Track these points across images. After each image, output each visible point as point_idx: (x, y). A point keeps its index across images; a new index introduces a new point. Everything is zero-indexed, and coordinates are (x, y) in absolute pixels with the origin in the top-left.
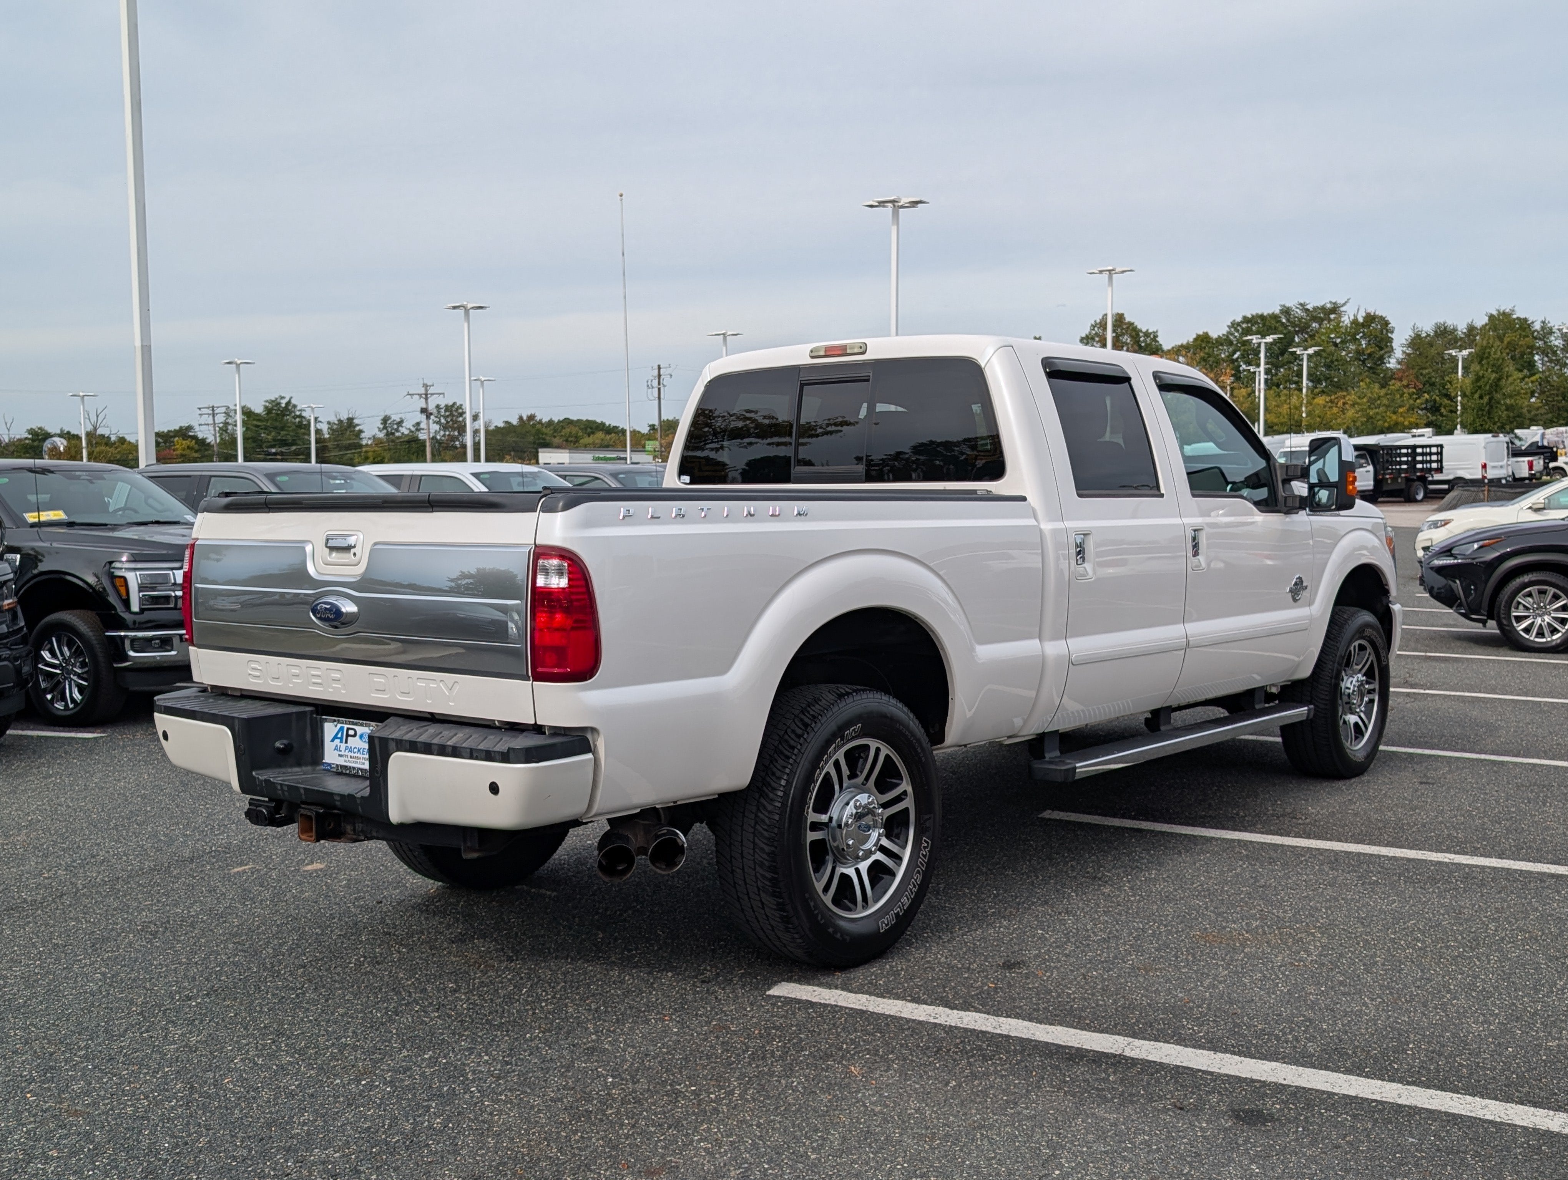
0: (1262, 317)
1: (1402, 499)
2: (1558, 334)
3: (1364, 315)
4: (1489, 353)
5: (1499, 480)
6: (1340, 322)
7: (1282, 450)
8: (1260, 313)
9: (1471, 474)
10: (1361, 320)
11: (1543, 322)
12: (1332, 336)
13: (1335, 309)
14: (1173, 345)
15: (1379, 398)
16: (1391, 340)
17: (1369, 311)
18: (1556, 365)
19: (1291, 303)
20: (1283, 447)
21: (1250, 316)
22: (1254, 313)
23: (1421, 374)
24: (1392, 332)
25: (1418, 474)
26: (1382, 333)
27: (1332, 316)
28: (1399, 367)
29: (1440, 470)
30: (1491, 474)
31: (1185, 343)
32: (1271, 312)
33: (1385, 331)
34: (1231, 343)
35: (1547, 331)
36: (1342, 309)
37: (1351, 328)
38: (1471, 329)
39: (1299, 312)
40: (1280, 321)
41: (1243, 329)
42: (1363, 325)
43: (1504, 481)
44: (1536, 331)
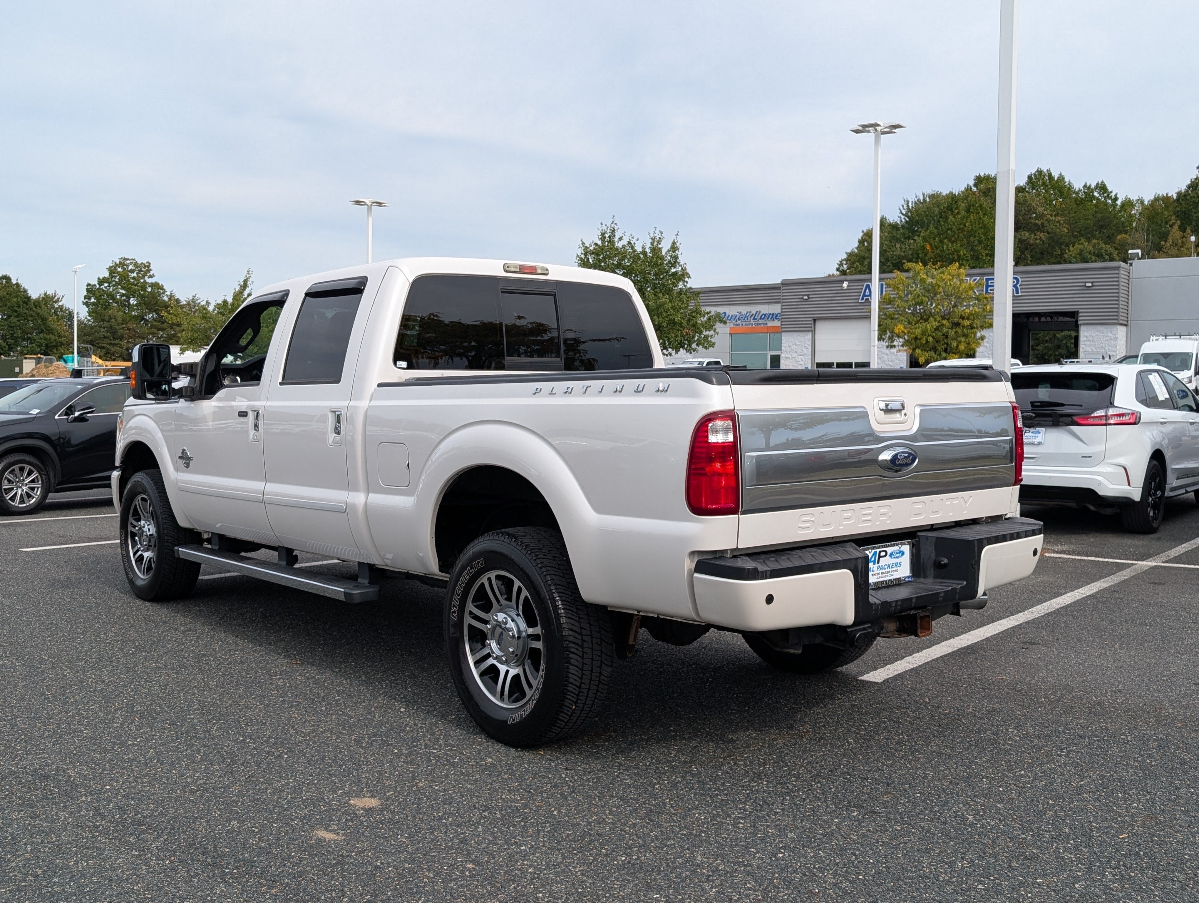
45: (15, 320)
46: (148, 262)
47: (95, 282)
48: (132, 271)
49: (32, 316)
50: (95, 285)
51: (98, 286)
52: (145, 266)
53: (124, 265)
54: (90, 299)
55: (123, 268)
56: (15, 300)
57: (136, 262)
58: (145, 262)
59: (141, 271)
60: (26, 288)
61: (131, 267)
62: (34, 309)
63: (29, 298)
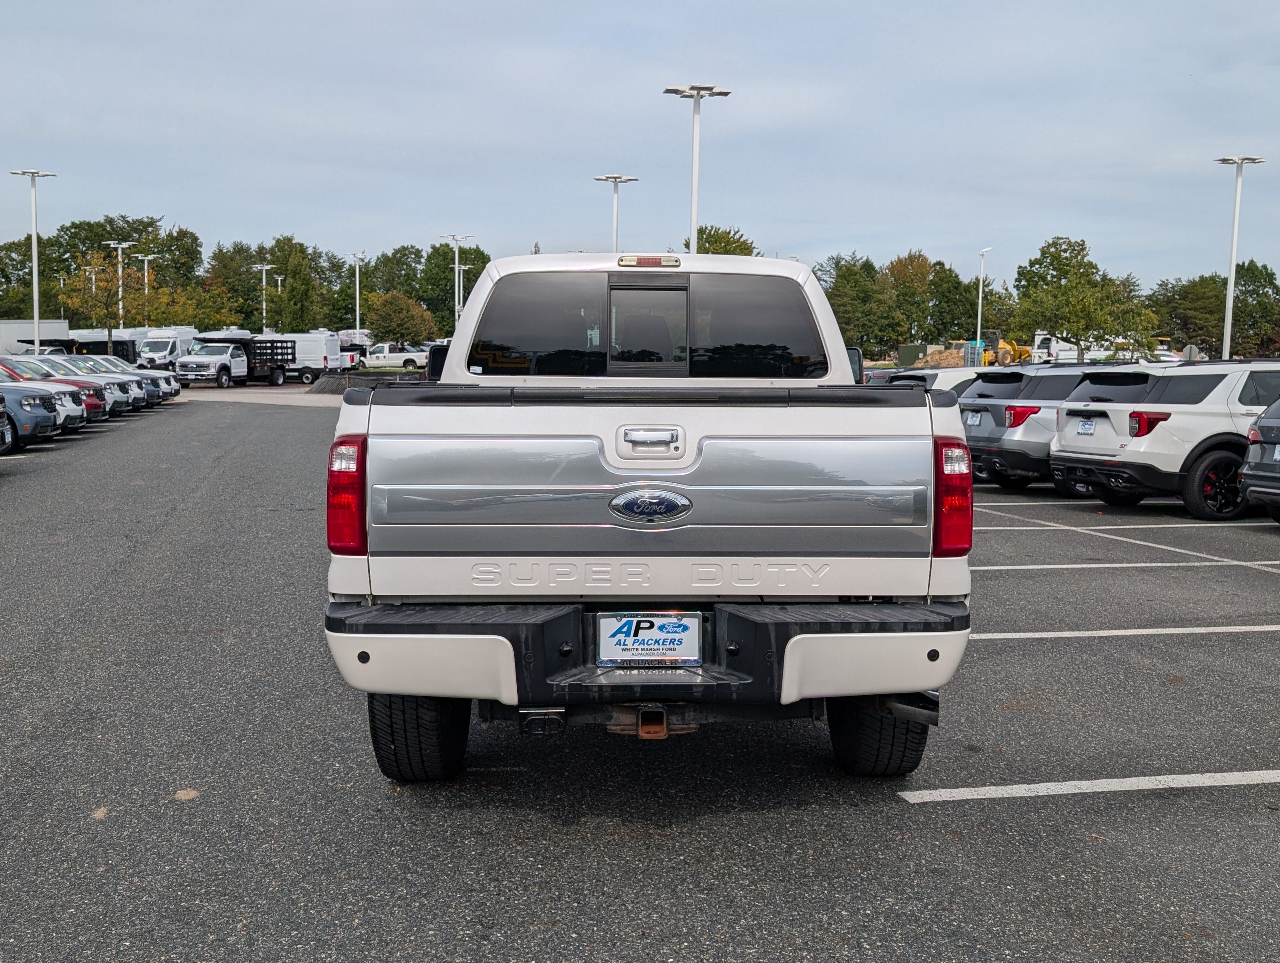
0: (89, 224)
1: (267, 384)
2: (325, 258)
3: (178, 230)
4: (300, 270)
5: (336, 369)
6: (158, 234)
7: (146, 340)
8: (87, 220)
9: (316, 365)
10: (175, 234)
11: (314, 248)
12: (152, 246)
13: (152, 223)
14: (6, 242)
15: (205, 300)
16: (200, 253)
17: (182, 227)
18: (324, 281)
19: (113, 215)
20: (145, 338)
21: (78, 223)
22: (82, 220)
23: (227, 282)
24: (201, 247)
25: (279, 364)
26: (192, 246)
27: (150, 229)
28: (206, 275)
29: (294, 360)
30: (331, 365)
31: (16, 241)
32: (97, 221)
33: (194, 245)
34: (61, 245)
35: (317, 255)
36: (158, 224)
37: (167, 240)
38: (261, 249)
39: (121, 223)
40: (105, 229)
41: (72, 233)
42: (177, 239)
43: (339, 371)
44: (310, 254)
45: (945, 305)
46: (1082, 241)
47: (1026, 264)
48: (1065, 251)
49: (961, 301)
50: (1026, 267)
51: (1029, 268)
52: (1080, 245)
53: (1057, 244)
54: (1020, 281)
55: (1055, 247)
56: (946, 285)
57: (1070, 241)
58: (1079, 241)
59: (1074, 250)
60: (958, 273)
61: (1064, 247)
62: (964, 294)
63: (959, 283)
